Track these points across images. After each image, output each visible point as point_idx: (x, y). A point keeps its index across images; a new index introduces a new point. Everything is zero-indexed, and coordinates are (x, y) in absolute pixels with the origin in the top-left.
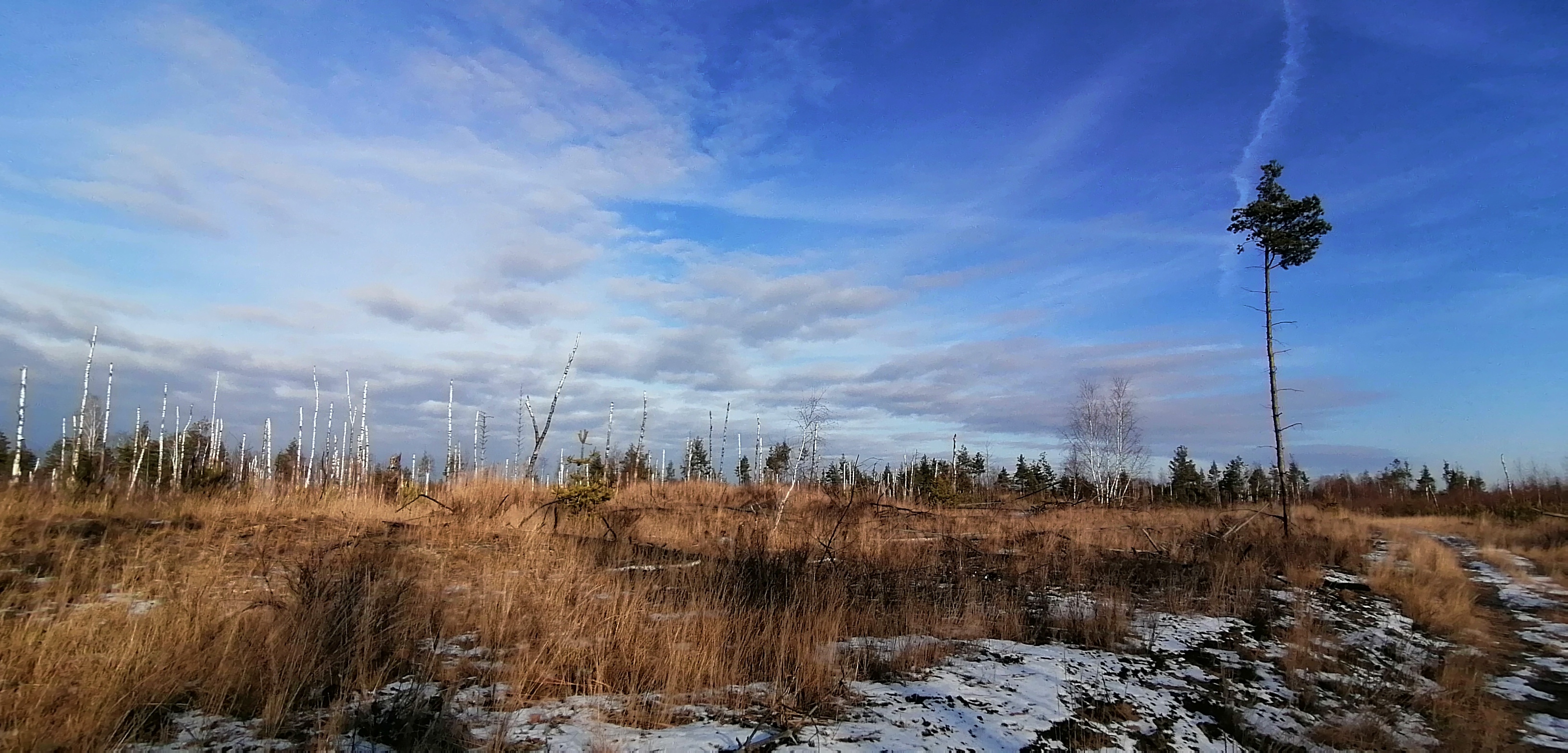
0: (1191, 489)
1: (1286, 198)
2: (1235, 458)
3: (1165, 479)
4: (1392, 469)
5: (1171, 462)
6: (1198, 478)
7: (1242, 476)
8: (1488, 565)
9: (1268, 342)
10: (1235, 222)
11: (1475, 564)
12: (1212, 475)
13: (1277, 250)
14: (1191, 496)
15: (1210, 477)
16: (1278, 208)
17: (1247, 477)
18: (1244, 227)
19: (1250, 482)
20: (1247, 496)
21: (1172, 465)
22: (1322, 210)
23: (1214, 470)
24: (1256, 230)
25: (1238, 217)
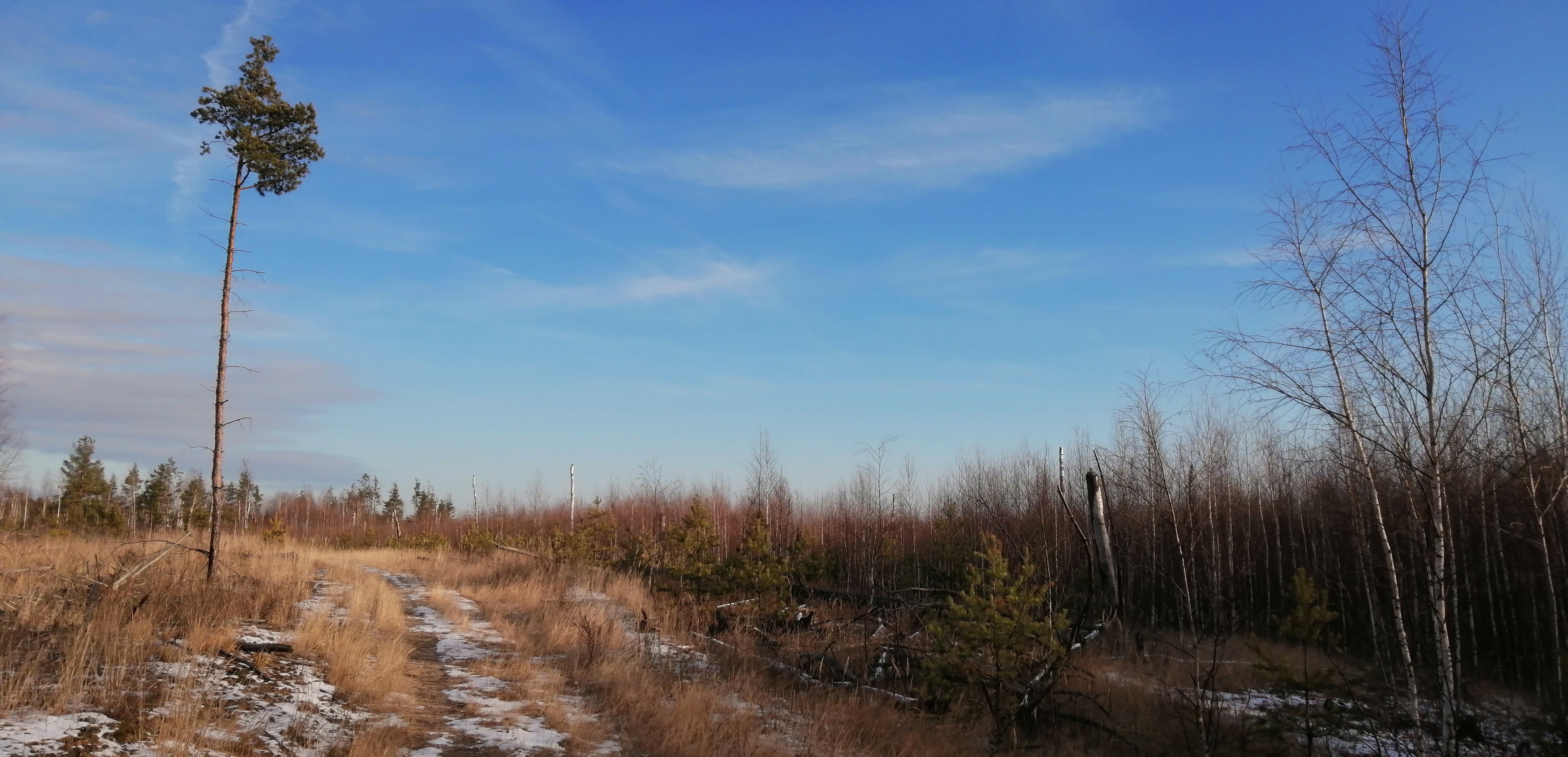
0: (92, 506)
1: (277, 96)
2: (165, 462)
3: (51, 490)
4: (359, 487)
5: (66, 462)
6: (105, 489)
7: (173, 488)
8: (433, 611)
9: (224, 295)
10: (204, 107)
11: (421, 609)
12: (128, 486)
13: (254, 166)
14: (91, 518)
15: (125, 489)
16: (263, 107)
17: (179, 491)
18: (216, 118)
19: (183, 498)
20: (176, 519)
21: (66, 468)
22: (315, 128)
23: (132, 478)
24: (231, 127)
25: (208, 101)
